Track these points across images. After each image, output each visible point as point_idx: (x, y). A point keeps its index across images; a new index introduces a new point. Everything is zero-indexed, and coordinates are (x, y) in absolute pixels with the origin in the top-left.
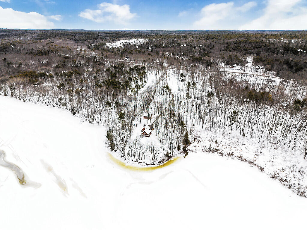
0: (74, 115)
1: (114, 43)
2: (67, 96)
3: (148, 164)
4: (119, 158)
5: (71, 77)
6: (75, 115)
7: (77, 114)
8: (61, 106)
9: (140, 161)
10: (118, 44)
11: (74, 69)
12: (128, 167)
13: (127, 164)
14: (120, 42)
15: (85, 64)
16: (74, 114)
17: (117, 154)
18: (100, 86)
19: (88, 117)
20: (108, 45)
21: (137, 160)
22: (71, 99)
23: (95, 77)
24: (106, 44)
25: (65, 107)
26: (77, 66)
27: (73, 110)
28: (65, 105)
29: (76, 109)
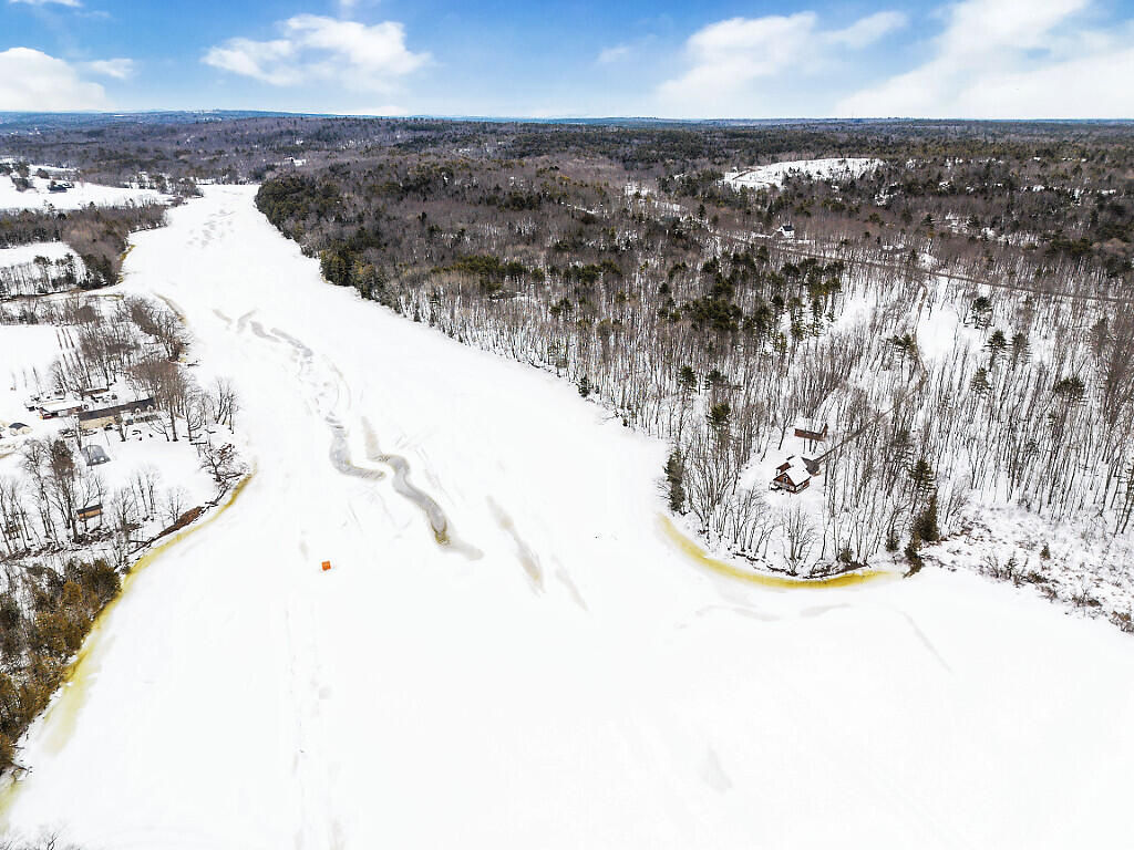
0: (584, 396)
1: (752, 170)
2: (574, 339)
3: (777, 570)
4: (691, 535)
5: (592, 282)
6: (588, 397)
7: (592, 395)
8: (553, 368)
9: (751, 555)
10: (767, 176)
11: (606, 258)
12: (712, 564)
13: (711, 556)
14: (775, 167)
15: (640, 243)
16: (585, 392)
17: (687, 524)
18: (675, 318)
19: (622, 407)
20: (729, 178)
21: (743, 550)
22: (583, 349)
23: (665, 290)
24: (722, 177)
25: (562, 372)
26: (616, 249)
27: (584, 381)
28: (565, 363)
29: (593, 380)
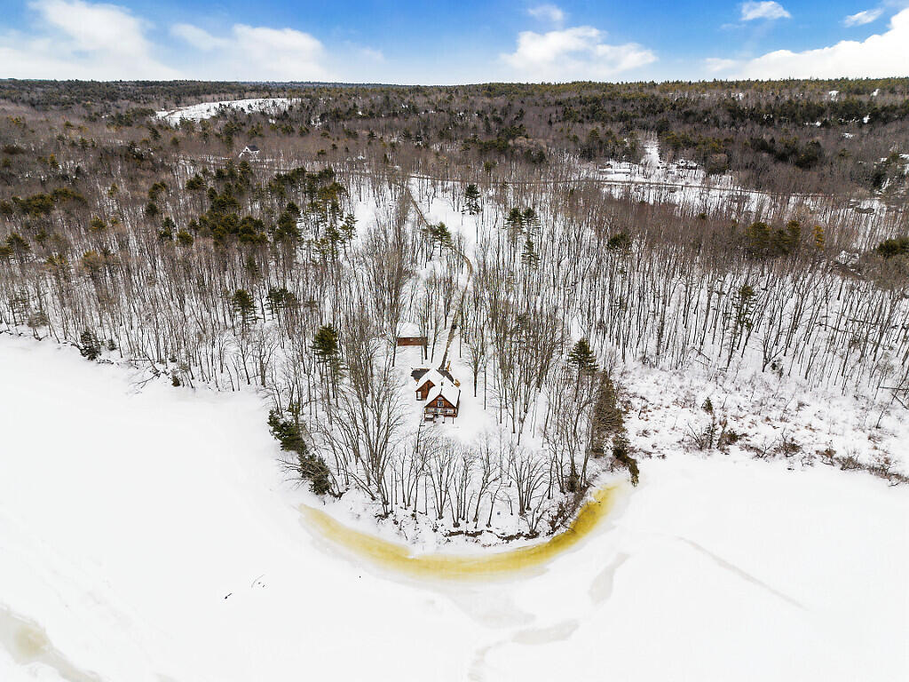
0: (92, 358)
3: (511, 538)
5: (47, 212)
6: (99, 358)
7: (105, 354)
8: (25, 329)
9: (471, 529)
10: (201, 111)
11: (52, 187)
13: (417, 551)
14: (204, 106)
15: (94, 171)
16: (91, 353)
19: (162, 362)
20: (161, 114)
21: (456, 525)
22: (65, 295)
23: (152, 211)
24: (153, 113)
25: (42, 331)
27: (86, 336)
29: (103, 334)
